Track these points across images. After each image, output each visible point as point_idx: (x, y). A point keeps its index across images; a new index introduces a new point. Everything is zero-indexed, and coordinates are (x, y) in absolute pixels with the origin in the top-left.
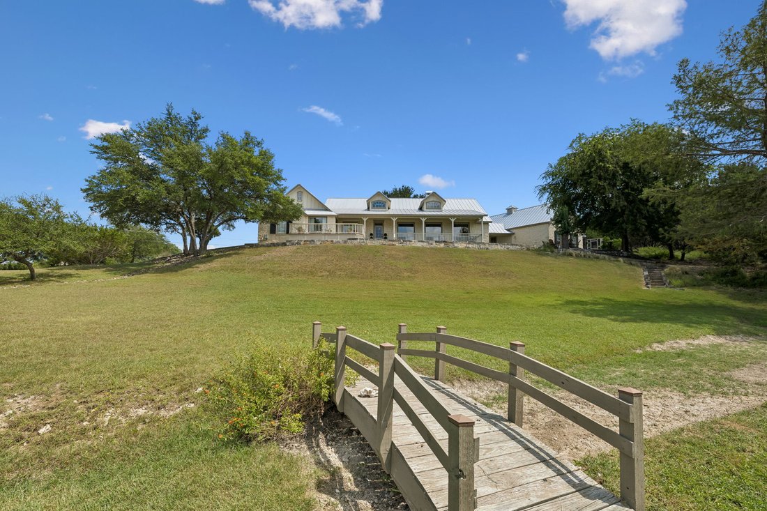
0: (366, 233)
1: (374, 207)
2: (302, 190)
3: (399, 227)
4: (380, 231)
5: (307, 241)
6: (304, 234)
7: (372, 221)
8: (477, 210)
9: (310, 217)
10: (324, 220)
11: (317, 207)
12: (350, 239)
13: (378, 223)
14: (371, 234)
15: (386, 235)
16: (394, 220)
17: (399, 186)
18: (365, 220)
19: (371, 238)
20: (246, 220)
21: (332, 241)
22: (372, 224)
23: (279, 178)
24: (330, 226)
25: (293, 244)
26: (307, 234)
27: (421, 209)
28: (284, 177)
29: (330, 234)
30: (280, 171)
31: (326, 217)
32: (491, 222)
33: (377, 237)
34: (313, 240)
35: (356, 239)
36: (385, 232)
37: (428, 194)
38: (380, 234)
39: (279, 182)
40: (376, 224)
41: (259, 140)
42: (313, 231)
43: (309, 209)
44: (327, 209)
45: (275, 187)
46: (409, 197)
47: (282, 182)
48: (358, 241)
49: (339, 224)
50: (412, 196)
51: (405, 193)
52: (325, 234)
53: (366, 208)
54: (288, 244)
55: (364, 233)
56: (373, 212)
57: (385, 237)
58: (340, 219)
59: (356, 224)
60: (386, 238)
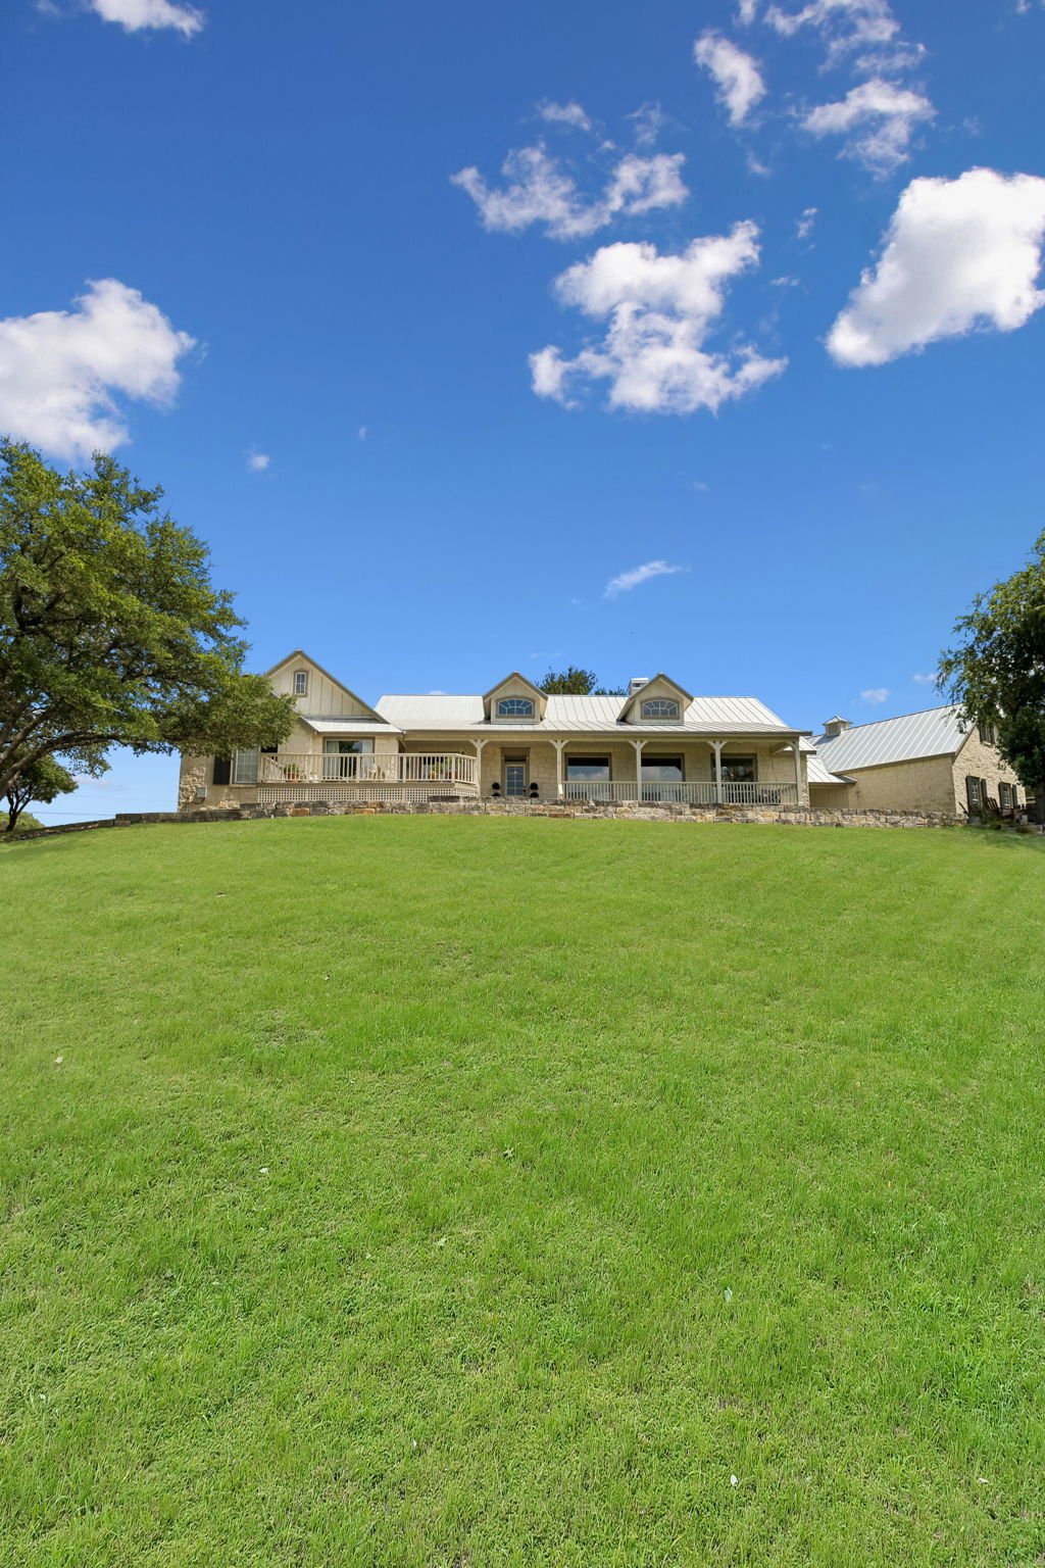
0: (482, 782)
1: (502, 712)
2: (308, 666)
3: (569, 767)
4: (520, 777)
5: (306, 805)
6: (302, 785)
7: (498, 751)
8: (767, 722)
9: (328, 739)
10: (366, 747)
11: (347, 713)
12: (435, 799)
13: (514, 756)
14: (496, 786)
15: (534, 786)
16: (559, 746)
17: (560, 670)
18: (479, 746)
19: (496, 795)
20: (140, 746)
21: (381, 805)
22: (499, 758)
23: (226, 617)
24: (382, 762)
25: (261, 815)
26: (311, 785)
27: (623, 719)
28: (239, 615)
29: (381, 785)
30: (227, 597)
31: (371, 737)
32: (814, 753)
33: (510, 793)
34: (323, 804)
35: (454, 799)
36: (532, 781)
37: (638, 685)
38: (520, 784)
39: (221, 628)
40: (508, 759)
41: (147, 486)
42: (335, 776)
43: (324, 719)
44: (377, 719)
45: (212, 644)
46: (586, 692)
47: (234, 632)
48: (462, 803)
49: (405, 755)
50: (593, 691)
51: (575, 684)
52: (365, 785)
53: (482, 716)
54: (245, 813)
55: (476, 781)
56: (498, 726)
57: (533, 791)
58: (408, 743)
59: (453, 756)
60: (535, 795)
